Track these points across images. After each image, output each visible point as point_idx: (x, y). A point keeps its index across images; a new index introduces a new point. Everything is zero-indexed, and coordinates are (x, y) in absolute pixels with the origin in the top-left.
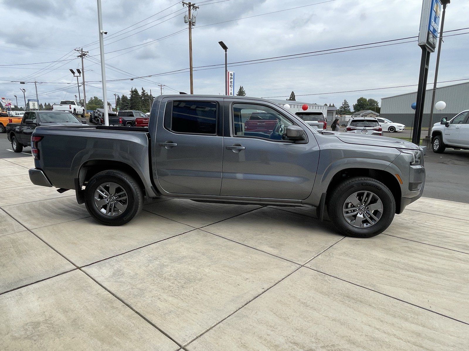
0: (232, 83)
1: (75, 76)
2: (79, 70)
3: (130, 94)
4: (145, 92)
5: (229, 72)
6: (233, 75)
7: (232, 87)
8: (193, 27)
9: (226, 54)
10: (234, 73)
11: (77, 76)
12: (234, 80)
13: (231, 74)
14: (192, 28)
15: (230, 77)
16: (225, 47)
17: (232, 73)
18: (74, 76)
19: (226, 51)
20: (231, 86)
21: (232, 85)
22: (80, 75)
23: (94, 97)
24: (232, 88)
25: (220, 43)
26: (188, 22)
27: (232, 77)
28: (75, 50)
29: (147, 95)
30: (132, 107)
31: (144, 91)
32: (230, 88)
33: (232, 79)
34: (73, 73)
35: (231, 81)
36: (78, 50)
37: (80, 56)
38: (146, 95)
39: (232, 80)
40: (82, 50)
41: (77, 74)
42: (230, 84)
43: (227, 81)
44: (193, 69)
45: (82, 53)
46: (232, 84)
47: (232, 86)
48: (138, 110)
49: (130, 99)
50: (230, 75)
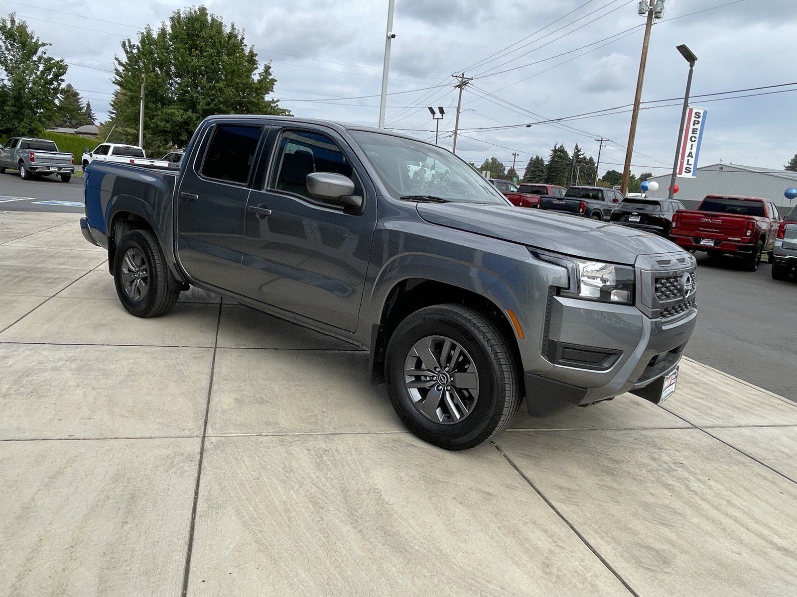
0: (698, 133)
1: (435, 117)
2: (442, 108)
3: (550, 156)
4: (580, 153)
5: (691, 110)
6: (701, 115)
7: (695, 141)
8: (655, 22)
9: (691, 72)
10: (705, 112)
11: (438, 119)
12: (703, 125)
13: (696, 113)
14: (653, 23)
15: (693, 119)
16: (690, 57)
17: (702, 112)
18: (434, 119)
19: (692, 66)
20: (693, 139)
21: (695, 138)
22: (442, 116)
23: (492, 159)
24: (695, 144)
25: (678, 48)
26: (647, 13)
27: (700, 120)
28: (453, 76)
29: (585, 158)
30: (548, 178)
31: (579, 151)
32: (689, 143)
33: (698, 124)
34: (433, 112)
35: (694, 129)
36: (457, 76)
37: (459, 86)
38: (580, 158)
39: (698, 127)
40: (463, 75)
41: (438, 115)
42: (690, 135)
43: (685, 128)
44: (641, 106)
45: (462, 80)
46: (697, 136)
47: (697, 140)
48: (559, 184)
49: (548, 164)
50: (693, 115)
